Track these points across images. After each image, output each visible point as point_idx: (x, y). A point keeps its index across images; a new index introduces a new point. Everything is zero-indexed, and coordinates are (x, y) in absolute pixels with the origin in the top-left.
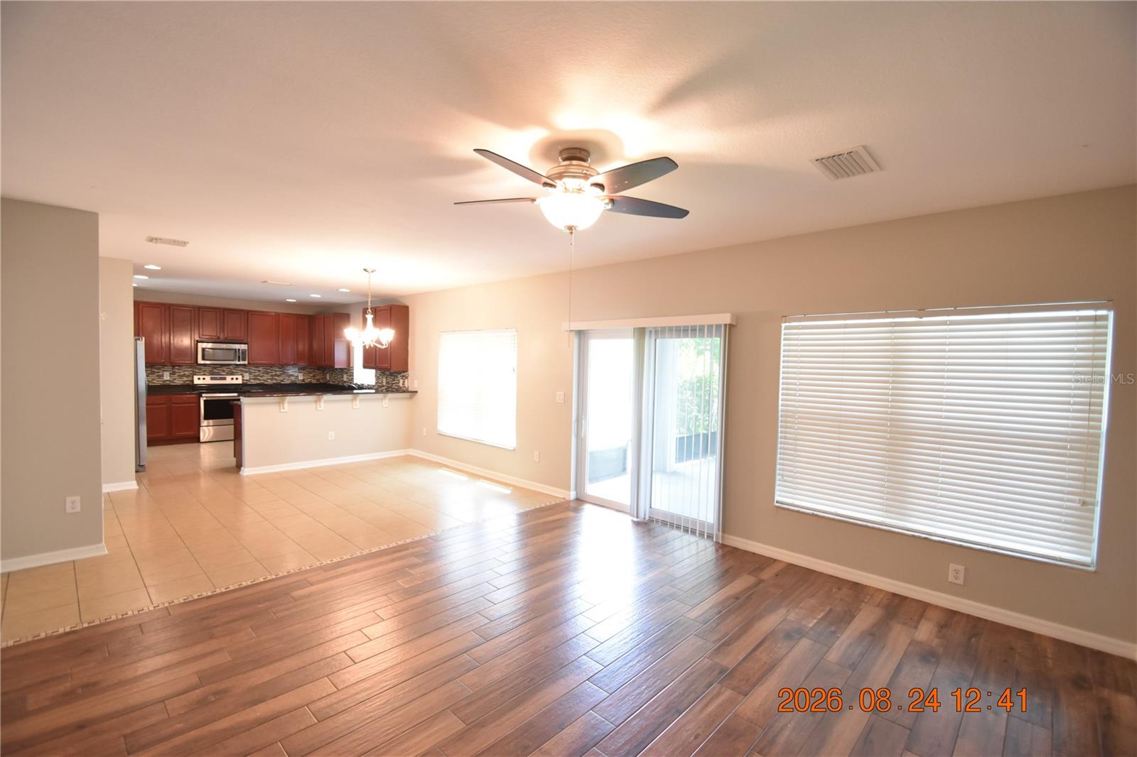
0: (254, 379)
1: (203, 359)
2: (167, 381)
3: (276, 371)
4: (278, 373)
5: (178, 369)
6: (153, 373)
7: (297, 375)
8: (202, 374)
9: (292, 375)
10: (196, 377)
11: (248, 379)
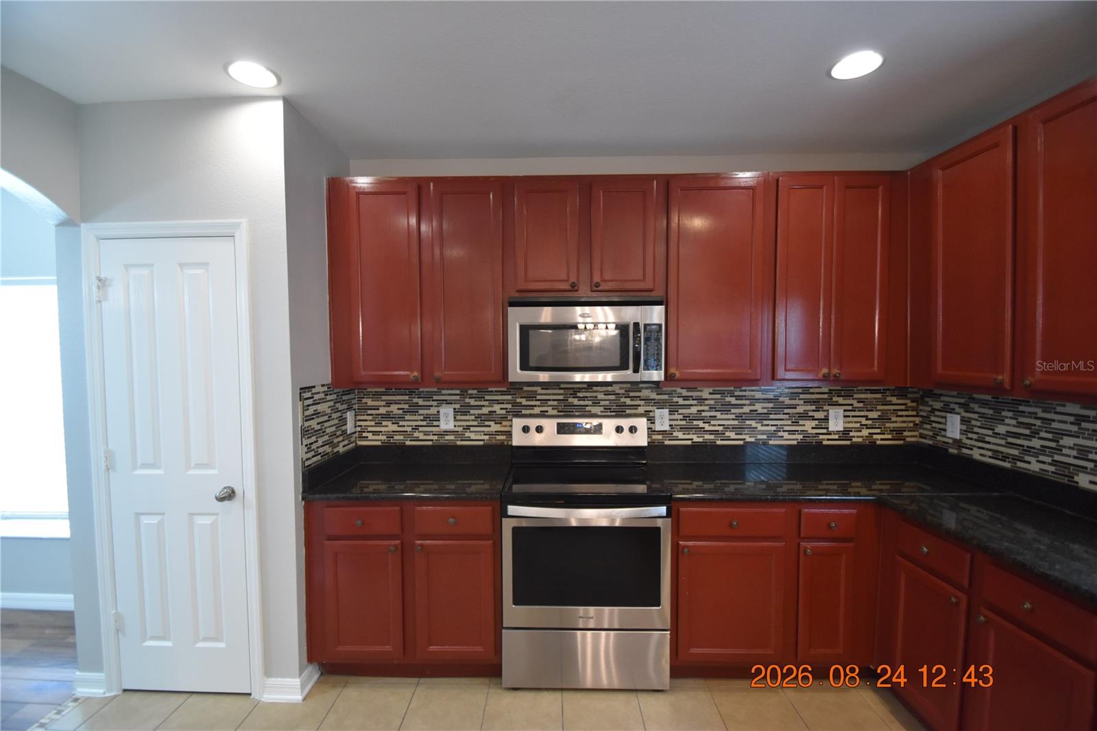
0: (682, 428)
1: (525, 366)
2: (447, 432)
3: (754, 400)
4: (759, 407)
5: (477, 398)
6: (414, 409)
7: (820, 415)
8: (537, 410)
9: (805, 416)
10: (518, 423)
11: (667, 428)
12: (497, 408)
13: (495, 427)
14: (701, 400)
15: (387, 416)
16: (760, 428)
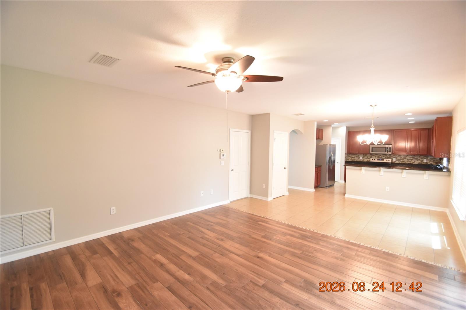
0: (398, 161)
1: (372, 151)
2: (361, 160)
5: (365, 156)
6: (356, 157)
7: (422, 160)
8: (374, 157)
9: (419, 160)
10: (371, 159)
11: (395, 160)
12: (368, 157)
13: (368, 159)
14: (401, 157)
15: (353, 157)
16: (411, 161)
